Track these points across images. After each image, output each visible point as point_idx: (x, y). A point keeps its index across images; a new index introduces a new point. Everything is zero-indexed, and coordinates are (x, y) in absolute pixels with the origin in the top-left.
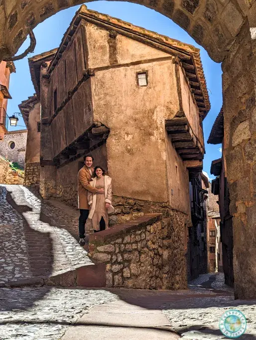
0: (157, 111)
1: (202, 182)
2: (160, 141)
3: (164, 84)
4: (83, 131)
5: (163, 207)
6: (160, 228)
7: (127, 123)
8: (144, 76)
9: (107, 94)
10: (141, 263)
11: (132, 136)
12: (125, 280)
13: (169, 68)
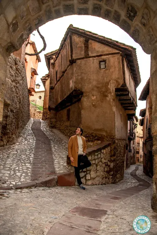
0: (111, 83)
1: (135, 119)
2: (112, 100)
3: (115, 68)
4: (69, 93)
5: (111, 138)
6: (109, 150)
7: (93, 89)
8: (103, 63)
9: (83, 73)
10: (98, 171)
11: (96, 97)
12: (87, 181)
13: (118, 59)
